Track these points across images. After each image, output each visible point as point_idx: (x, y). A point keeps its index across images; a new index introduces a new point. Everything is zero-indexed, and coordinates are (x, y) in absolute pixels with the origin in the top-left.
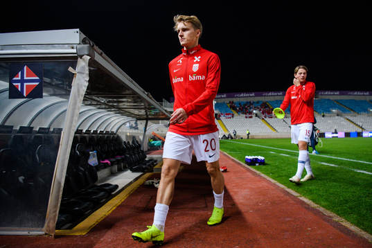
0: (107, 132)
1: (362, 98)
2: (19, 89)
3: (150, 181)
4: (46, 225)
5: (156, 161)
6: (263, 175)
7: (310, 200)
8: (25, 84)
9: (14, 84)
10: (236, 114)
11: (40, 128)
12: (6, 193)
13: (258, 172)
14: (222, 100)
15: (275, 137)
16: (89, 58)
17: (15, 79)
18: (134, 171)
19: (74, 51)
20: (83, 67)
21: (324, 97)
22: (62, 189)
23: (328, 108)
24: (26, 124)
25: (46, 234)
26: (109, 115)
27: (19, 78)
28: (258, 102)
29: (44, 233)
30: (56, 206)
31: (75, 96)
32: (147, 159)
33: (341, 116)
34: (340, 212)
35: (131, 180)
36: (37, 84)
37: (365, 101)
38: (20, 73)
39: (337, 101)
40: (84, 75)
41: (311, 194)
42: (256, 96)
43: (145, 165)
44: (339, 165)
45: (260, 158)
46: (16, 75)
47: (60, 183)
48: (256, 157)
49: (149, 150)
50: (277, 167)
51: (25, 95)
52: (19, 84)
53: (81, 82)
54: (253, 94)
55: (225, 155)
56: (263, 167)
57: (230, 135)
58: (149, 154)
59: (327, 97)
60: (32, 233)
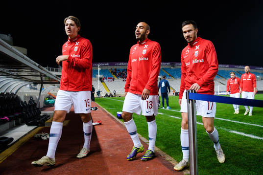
0: (8, 94)
3: (39, 134)
5: (49, 116)
10: (116, 78)
14: (106, 68)
18: (29, 125)
26: (8, 80)
32: (41, 115)
35: (26, 133)
43: (39, 119)
49: (44, 107)
57: (110, 94)
58: (43, 110)
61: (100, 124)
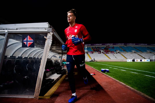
1: (144, 46)
2: (26, 44)
4: (35, 94)
6: (109, 76)
7: (130, 86)
8: (28, 42)
9: (24, 42)
10: (94, 52)
11: (25, 57)
12: (17, 82)
13: (107, 75)
14: (89, 47)
15: (110, 61)
16: (52, 33)
17: (24, 40)
19: (47, 30)
20: (50, 37)
21: (129, 46)
22: (42, 81)
23: (131, 50)
24: (20, 56)
25: (35, 98)
27: (26, 40)
28: (103, 47)
29: (34, 97)
30: (39, 87)
31: (47, 47)
32: (62, 69)
33: (136, 53)
34: (143, 91)
36: (32, 42)
37: (146, 47)
38: (26, 38)
39: (134, 47)
40: (50, 39)
41: (131, 84)
42: (102, 45)
43: (62, 71)
44: (138, 73)
45: (107, 69)
46: (25, 39)
47: (41, 79)
48: (105, 69)
50: (114, 73)
51: (28, 46)
52: (26, 42)
53: (49, 42)
54: (101, 44)
55: (92, 68)
56: (109, 73)
57: (92, 60)
59: (130, 46)
60: (29, 97)
61: (94, 75)
